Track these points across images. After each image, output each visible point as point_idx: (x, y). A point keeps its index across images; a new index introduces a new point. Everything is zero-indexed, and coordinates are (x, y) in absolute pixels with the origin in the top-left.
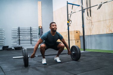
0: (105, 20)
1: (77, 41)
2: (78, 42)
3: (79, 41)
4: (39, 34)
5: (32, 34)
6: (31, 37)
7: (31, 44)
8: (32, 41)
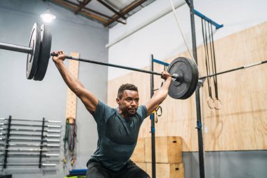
0: (256, 111)
1: (175, 166)
2: (177, 169)
3: (181, 166)
4: (66, 139)
5: (44, 139)
6: (41, 147)
7: (40, 166)
8: (43, 159)
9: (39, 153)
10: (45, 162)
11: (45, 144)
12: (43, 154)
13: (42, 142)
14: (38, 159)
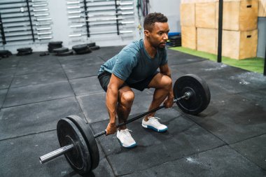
3: (254, 34)
4: (139, 6)
5: (118, 8)
6: (117, 16)
7: (118, 33)
8: (120, 27)
9: (115, 22)
10: (122, 29)
11: (119, 12)
12: (119, 22)
13: (117, 11)
14: (116, 27)
